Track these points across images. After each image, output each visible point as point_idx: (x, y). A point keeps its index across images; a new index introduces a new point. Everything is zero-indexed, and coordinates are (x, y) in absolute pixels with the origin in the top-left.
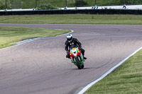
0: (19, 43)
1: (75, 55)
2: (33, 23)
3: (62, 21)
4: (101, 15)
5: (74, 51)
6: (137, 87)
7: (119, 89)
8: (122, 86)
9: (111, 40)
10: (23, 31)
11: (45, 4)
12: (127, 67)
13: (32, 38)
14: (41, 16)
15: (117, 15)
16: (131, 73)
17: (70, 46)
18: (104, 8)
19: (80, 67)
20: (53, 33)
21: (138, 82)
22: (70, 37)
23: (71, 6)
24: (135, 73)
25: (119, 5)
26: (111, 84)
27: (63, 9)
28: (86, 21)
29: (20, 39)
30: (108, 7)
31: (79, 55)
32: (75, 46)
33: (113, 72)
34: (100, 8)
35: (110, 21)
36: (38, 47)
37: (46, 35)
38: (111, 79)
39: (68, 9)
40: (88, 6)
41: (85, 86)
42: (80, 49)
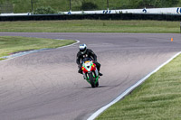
0: (10, 57)
1: (89, 70)
2: (27, 31)
3: (65, 29)
4: (115, 22)
5: (88, 65)
6: (161, 112)
7: (138, 116)
8: (141, 111)
9: (128, 53)
10: (15, 42)
11: (43, 7)
12: (148, 87)
13: (27, 51)
14: (39, 22)
15: (135, 21)
16: (153, 95)
17: (83, 58)
18: (118, 11)
19: (94, 84)
20: (54, 44)
21: (162, 106)
22: (83, 47)
23: (77, 9)
24: (158, 95)
25: (138, 8)
26: (127, 110)
27: (66, 13)
28: (95, 28)
29: (12, 51)
30: (124, 11)
31: (93, 70)
32: (89, 59)
33: (130, 93)
34: (113, 12)
35: (126, 29)
36: (35, 61)
37: (44, 47)
38: (127, 103)
39: (73, 13)
40: (98, 9)
41: (94, 111)
42: (94, 63)
